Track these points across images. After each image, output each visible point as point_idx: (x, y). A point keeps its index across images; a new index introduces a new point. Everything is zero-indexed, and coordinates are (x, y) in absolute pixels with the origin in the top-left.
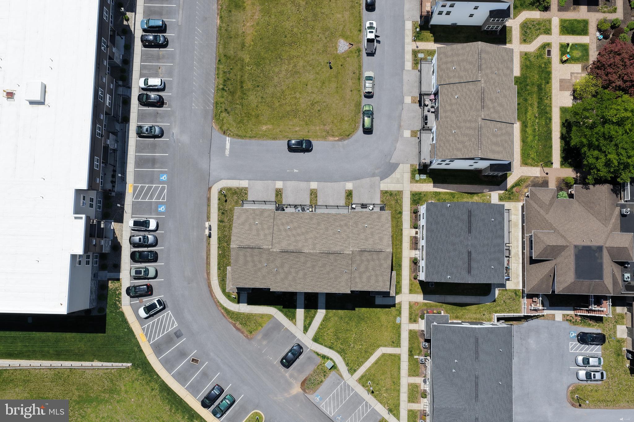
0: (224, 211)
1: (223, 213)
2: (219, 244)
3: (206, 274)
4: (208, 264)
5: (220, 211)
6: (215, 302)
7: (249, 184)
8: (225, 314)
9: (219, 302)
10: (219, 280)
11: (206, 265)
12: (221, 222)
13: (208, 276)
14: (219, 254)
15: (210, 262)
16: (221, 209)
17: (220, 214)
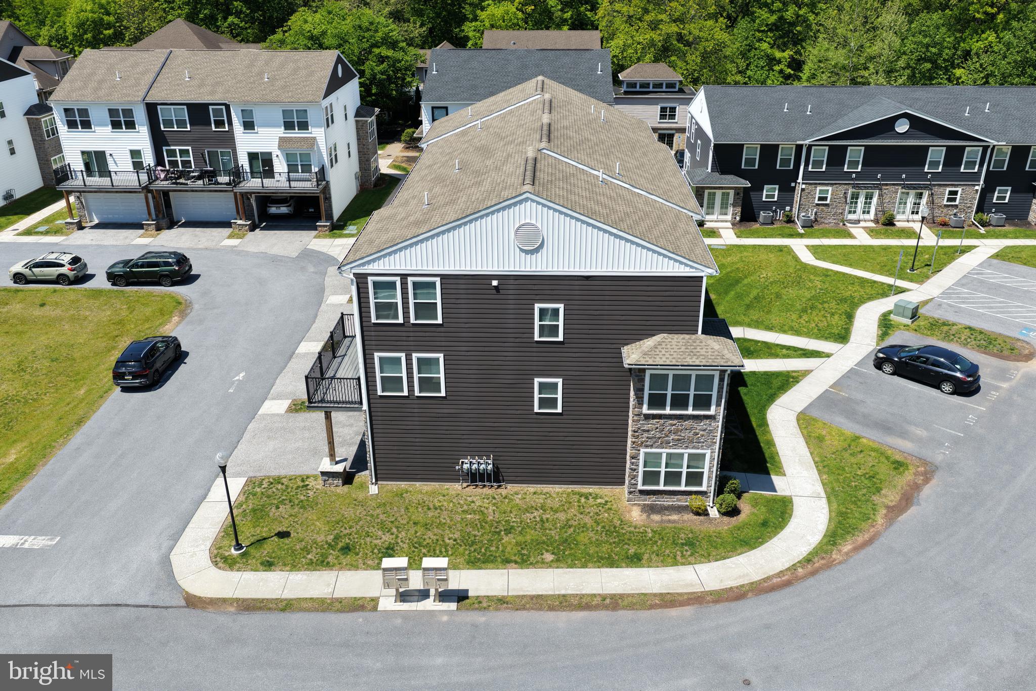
0: (332, 547)
1: (346, 549)
2: (507, 562)
3: (674, 612)
4: (613, 602)
5: (331, 559)
6: (813, 573)
8: (860, 539)
9: (808, 560)
10: (691, 559)
11: (621, 613)
13: (682, 604)
15: (604, 597)
16: (324, 556)
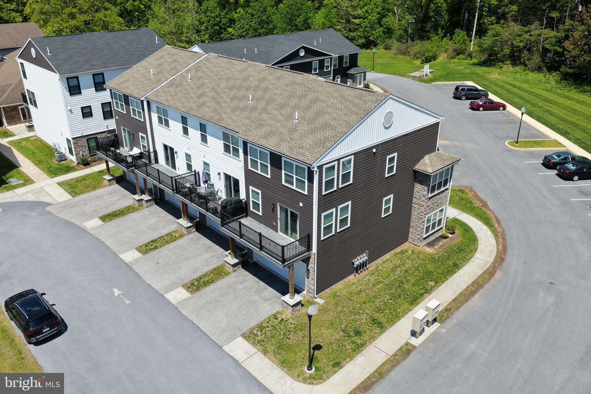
0: (350, 336)
1: (358, 333)
2: (422, 295)
3: (498, 276)
4: (478, 285)
5: (359, 342)
6: (505, 238)
7: (231, 339)
8: (494, 221)
9: (496, 235)
10: (470, 255)
11: (486, 287)
12: (379, 324)
13: (495, 271)
14: (436, 282)
15: (472, 285)
16: (355, 343)
17: (365, 337)
